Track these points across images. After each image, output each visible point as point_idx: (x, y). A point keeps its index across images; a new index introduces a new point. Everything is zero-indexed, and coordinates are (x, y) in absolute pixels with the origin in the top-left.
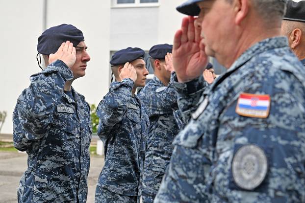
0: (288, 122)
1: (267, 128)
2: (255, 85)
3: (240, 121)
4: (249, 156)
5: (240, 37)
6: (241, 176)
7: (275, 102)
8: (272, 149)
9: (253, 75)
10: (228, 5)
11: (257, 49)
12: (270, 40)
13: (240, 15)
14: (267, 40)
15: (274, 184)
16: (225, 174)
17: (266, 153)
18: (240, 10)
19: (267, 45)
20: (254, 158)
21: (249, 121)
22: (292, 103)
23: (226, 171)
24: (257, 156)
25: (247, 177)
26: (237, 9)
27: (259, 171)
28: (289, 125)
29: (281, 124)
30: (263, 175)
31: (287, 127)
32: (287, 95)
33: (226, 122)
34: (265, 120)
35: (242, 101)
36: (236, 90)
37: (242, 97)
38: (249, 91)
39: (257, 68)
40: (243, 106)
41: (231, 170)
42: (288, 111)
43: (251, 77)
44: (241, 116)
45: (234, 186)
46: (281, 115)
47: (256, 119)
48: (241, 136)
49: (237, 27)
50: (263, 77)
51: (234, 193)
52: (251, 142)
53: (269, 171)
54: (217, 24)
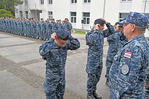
0: (135, 60)
1: (130, 61)
2: (129, 50)
3: (125, 58)
4: (125, 67)
5: (132, 34)
6: (123, 71)
7: (133, 55)
8: (130, 66)
9: (129, 47)
10: (131, 26)
11: (134, 38)
12: (138, 36)
13: (133, 30)
14: (137, 36)
15: (130, 74)
16: (120, 70)
17: (129, 67)
18: (133, 28)
19: (137, 37)
20: (126, 68)
21: (126, 58)
22: (137, 55)
23: (120, 69)
24: (127, 67)
25: (124, 72)
26: (132, 28)
27: (127, 71)
28: (136, 61)
29: (134, 60)
30: (128, 72)
31: (135, 61)
32: (137, 53)
33: (122, 57)
34: (130, 59)
35: (125, 53)
36: (125, 50)
37: (126, 52)
38: (128, 51)
39: (131, 45)
40: (126, 55)
41: (121, 69)
42: (136, 57)
43: (129, 48)
44: (125, 57)
45: (121, 73)
46: (134, 58)
47: (128, 58)
48: (124, 62)
49: (132, 32)
50: (131, 48)
51: (121, 75)
52: (126, 64)
53: (129, 71)
54: (127, 30)
